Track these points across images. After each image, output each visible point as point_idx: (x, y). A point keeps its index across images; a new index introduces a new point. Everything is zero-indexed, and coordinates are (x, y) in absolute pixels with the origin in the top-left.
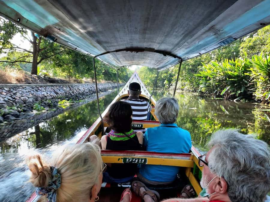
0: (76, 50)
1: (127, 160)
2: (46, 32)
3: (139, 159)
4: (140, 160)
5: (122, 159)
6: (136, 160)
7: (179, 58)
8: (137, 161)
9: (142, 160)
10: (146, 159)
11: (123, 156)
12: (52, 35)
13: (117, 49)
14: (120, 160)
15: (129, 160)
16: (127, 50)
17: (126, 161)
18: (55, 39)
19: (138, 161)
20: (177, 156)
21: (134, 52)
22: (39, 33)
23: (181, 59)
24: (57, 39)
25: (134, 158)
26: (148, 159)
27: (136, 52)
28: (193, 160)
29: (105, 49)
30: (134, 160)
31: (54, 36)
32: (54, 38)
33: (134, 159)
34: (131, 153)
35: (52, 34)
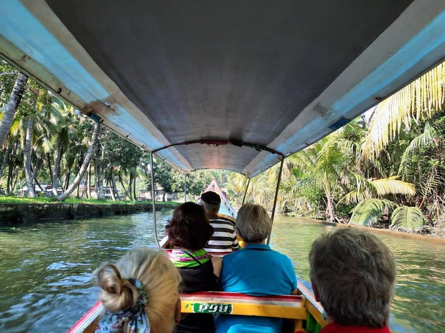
0: (128, 138)
1: (201, 307)
2: (89, 110)
3: (219, 305)
4: (221, 308)
5: (192, 305)
6: (214, 306)
7: (280, 154)
8: (216, 308)
9: (224, 307)
10: (231, 305)
11: (194, 300)
12: (98, 114)
13: (187, 140)
14: (188, 307)
15: (203, 307)
16: (203, 141)
17: (198, 308)
18: (101, 120)
19: (218, 309)
20: (280, 301)
21: (212, 144)
22: (82, 110)
23: (282, 156)
24: (103, 121)
25: (212, 304)
26: (234, 306)
27: (215, 145)
28: (305, 307)
29: (169, 140)
30: (211, 308)
31: (100, 116)
32: (100, 118)
33: (212, 306)
34: (206, 296)
35: (98, 112)
